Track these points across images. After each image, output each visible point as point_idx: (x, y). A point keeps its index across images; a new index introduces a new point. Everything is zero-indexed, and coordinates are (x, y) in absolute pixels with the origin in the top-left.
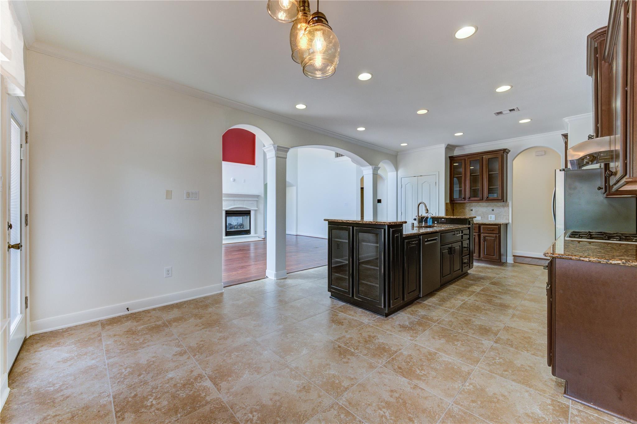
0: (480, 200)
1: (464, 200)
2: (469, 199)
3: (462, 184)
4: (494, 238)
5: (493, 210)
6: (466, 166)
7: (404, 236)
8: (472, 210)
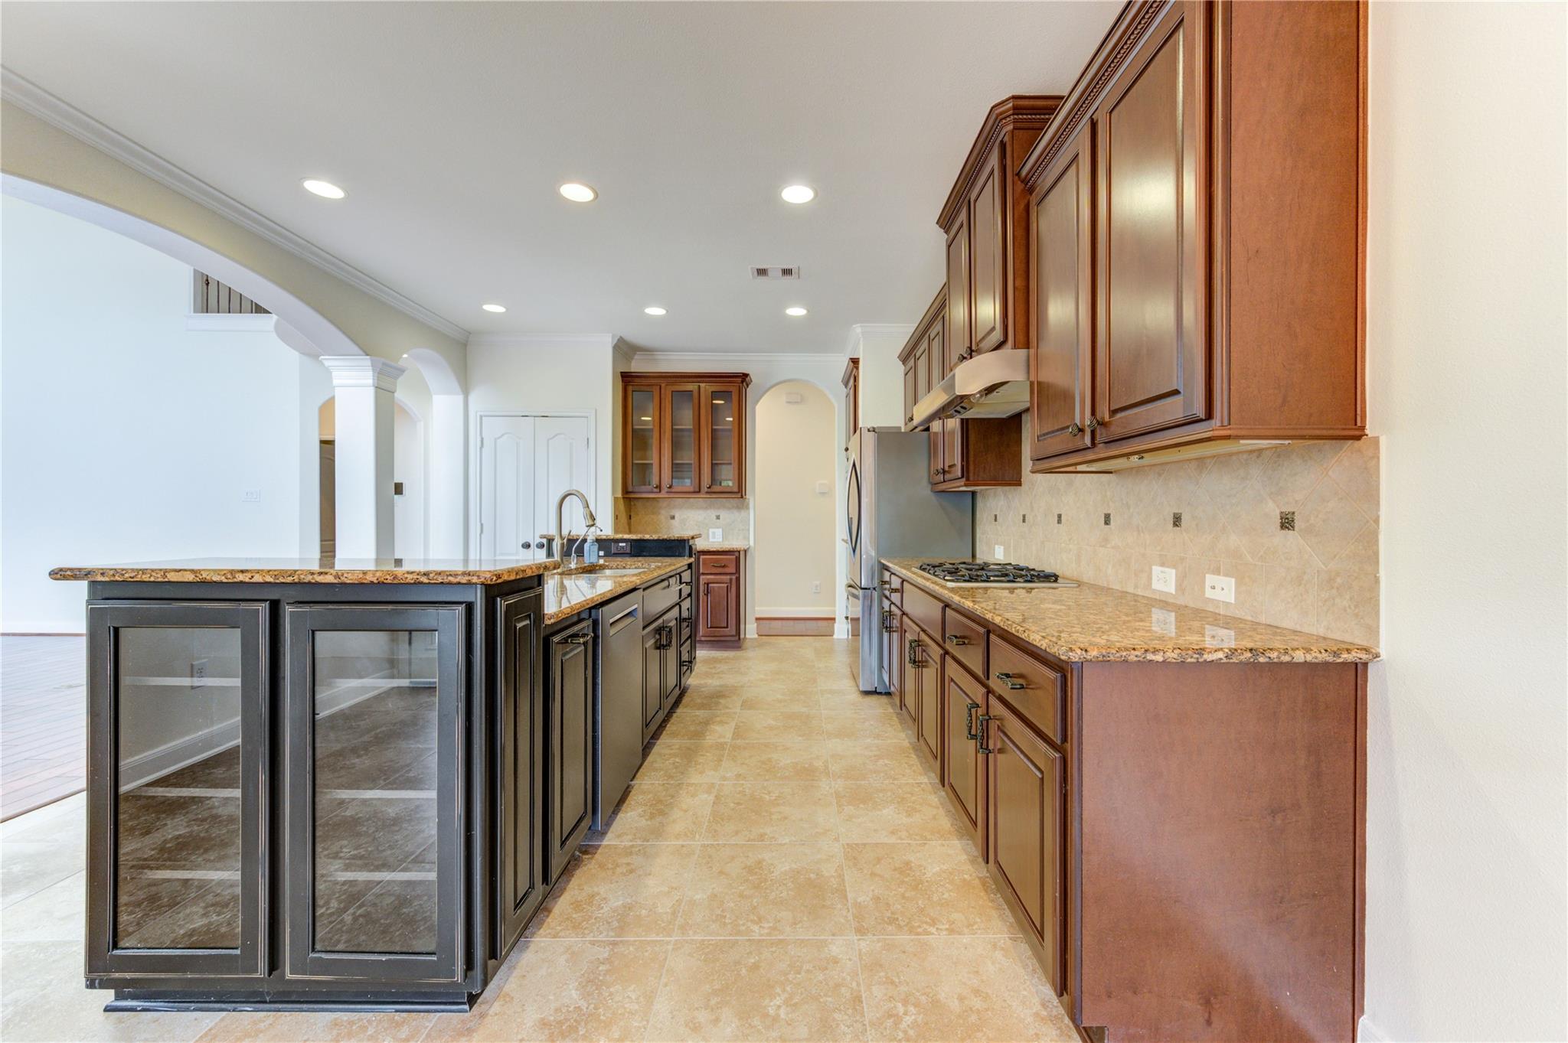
0: (694, 492)
1: (658, 490)
2: (669, 490)
3: (654, 448)
4: (726, 585)
5: (718, 517)
6: (663, 405)
7: (548, 622)
8: (673, 518)
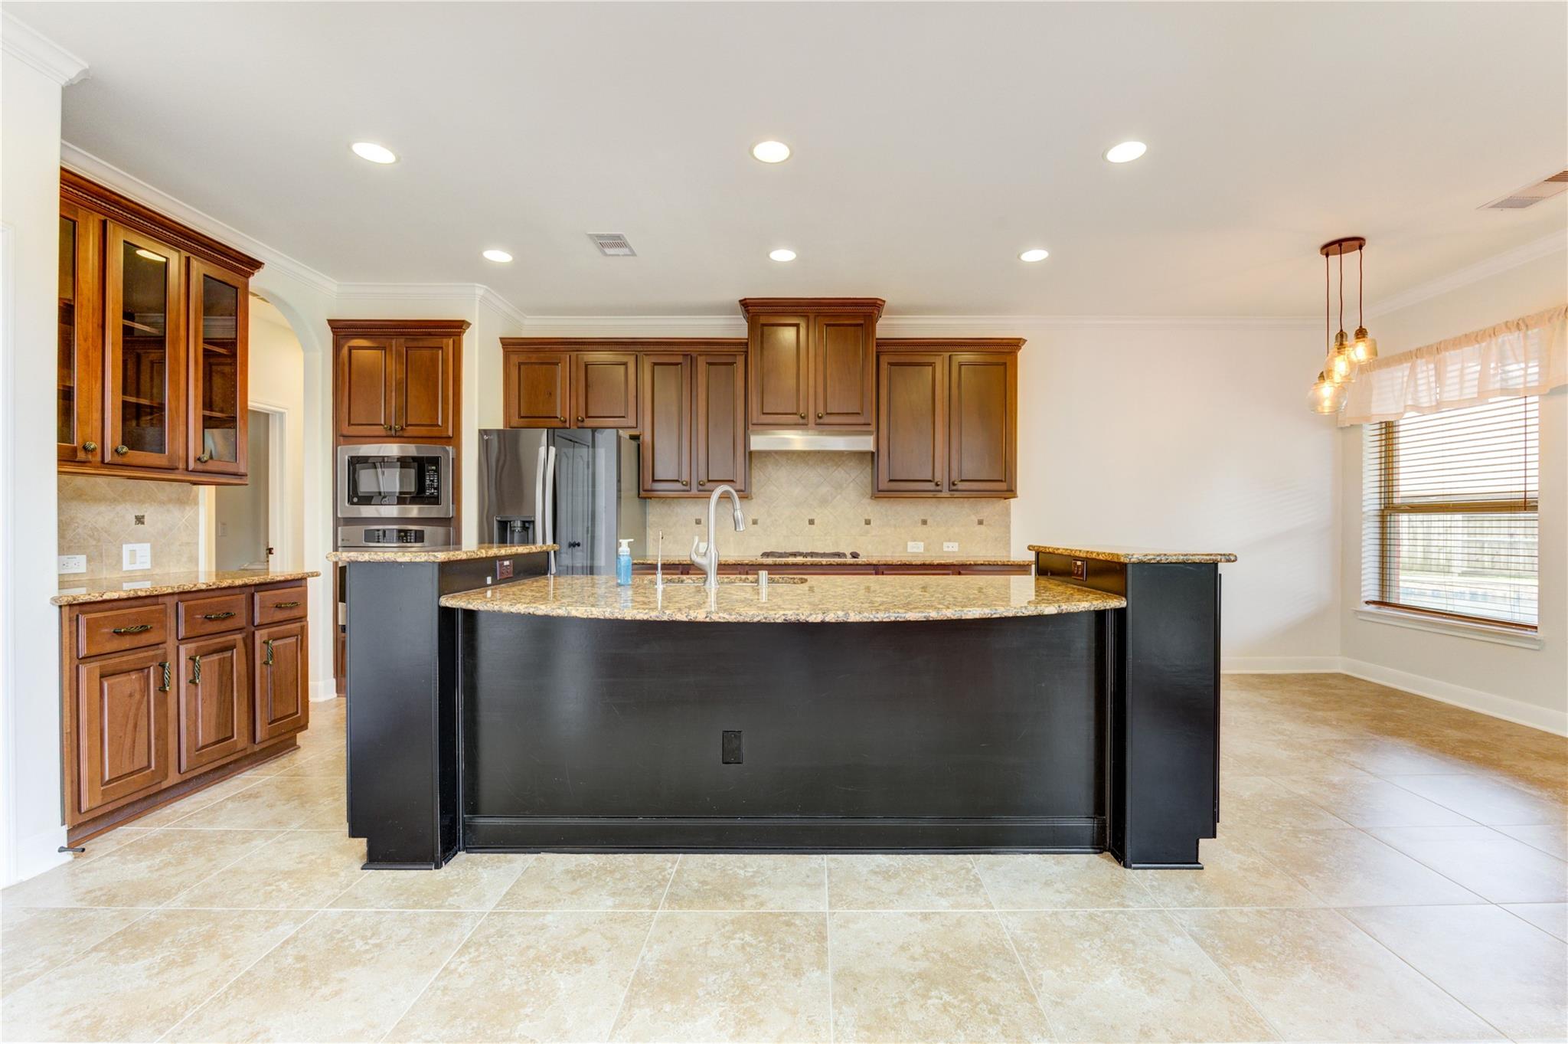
5: (140, 520)
